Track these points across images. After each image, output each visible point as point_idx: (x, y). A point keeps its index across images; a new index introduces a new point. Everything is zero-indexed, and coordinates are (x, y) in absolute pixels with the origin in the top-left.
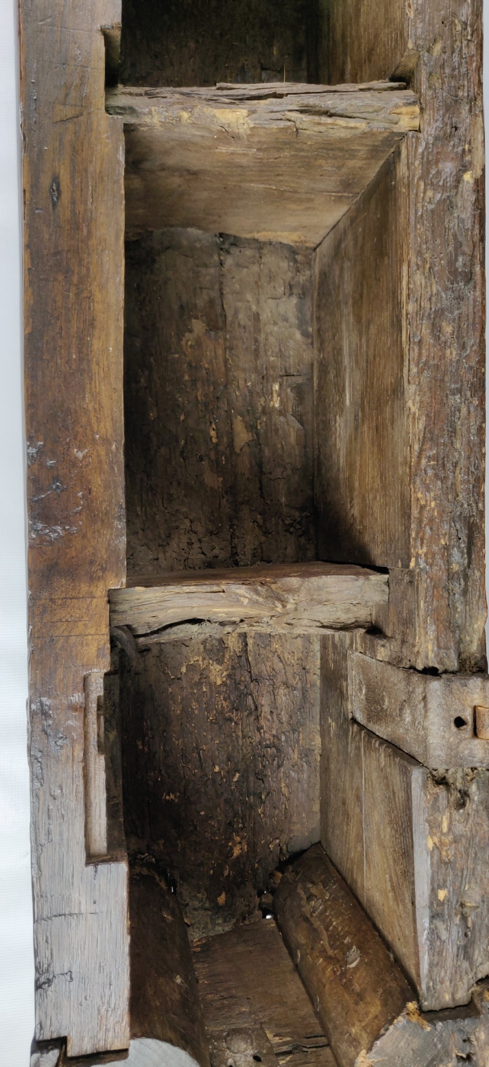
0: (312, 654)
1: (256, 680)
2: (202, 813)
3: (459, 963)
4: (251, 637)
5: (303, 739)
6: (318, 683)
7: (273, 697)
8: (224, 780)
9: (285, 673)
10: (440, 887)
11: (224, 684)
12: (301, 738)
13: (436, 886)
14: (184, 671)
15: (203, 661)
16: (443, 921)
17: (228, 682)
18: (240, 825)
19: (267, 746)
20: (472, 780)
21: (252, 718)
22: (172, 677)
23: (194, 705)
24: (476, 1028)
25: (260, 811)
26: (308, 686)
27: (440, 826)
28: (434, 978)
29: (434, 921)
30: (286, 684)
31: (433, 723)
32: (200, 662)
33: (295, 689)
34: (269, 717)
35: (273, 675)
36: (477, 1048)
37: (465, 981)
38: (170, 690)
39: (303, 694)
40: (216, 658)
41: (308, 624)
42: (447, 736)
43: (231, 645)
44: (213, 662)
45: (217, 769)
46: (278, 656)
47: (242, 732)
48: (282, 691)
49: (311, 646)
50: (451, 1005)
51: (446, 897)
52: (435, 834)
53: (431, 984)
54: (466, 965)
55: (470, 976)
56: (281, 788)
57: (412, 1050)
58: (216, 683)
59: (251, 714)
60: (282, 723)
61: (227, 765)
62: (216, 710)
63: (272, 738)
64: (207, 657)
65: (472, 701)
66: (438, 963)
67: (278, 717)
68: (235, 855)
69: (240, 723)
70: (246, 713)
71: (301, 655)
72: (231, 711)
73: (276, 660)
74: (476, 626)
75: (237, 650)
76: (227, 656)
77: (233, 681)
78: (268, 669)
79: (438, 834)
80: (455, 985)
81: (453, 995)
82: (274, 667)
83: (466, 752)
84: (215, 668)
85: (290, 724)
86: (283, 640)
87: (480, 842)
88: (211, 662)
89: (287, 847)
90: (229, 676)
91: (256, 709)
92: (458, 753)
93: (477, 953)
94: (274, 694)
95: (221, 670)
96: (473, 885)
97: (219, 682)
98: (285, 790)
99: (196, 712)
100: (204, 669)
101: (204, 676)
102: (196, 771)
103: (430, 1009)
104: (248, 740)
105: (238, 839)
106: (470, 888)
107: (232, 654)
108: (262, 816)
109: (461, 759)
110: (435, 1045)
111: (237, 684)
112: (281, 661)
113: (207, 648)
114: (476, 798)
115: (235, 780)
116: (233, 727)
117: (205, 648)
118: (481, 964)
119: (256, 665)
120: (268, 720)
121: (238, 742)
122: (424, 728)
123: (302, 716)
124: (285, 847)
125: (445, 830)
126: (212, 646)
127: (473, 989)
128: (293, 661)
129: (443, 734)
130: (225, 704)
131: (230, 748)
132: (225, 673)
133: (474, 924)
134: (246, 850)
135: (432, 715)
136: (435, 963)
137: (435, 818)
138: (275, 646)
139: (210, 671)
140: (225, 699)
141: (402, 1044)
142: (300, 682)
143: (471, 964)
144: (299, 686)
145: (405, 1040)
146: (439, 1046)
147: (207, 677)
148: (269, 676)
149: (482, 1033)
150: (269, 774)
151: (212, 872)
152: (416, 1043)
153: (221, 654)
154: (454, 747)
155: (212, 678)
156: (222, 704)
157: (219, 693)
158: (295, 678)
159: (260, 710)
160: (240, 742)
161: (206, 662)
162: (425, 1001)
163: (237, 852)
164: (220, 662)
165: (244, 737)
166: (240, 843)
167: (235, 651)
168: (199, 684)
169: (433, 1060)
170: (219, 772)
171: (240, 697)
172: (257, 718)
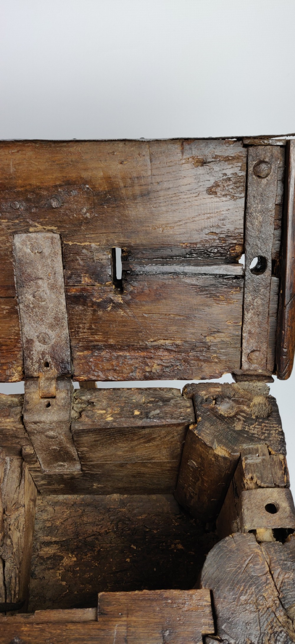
0: (65, 501)
1: (77, 535)
2: (155, 569)
3: (172, 404)
4: (51, 539)
5: (114, 506)
6: (82, 496)
7: (88, 524)
8: (135, 555)
9: (74, 517)
10: (133, 413)
11: (76, 556)
12: (113, 507)
13: (131, 416)
14: (65, 583)
15: (60, 570)
16: (150, 412)
17: (75, 553)
18: (164, 544)
19: (117, 528)
20: (81, 399)
21: (100, 537)
22: (68, 591)
23: (87, 576)
24: (199, 395)
25: (155, 532)
26: (83, 502)
27: (102, 415)
28: (178, 416)
29: (150, 416)
30: (81, 516)
31: (47, 418)
32: (61, 572)
33: (84, 510)
34: (100, 527)
35: (75, 524)
36: (210, 395)
37: (181, 402)
38: (76, 593)
39: (88, 506)
40: (59, 561)
41: (17, 494)
42: (53, 411)
43: (53, 552)
44: (61, 563)
45: (128, 560)
46: (64, 521)
47: (108, 544)
48: (85, 519)
49: (60, 501)
50: (192, 408)
51: (138, 411)
52: (106, 417)
53: (182, 418)
54: (172, 401)
55: (179, 399)
56: (142, 519)
57: (211, 426)
58: (74, 561)
59: (97, 539)
60: (103, 518)
61: (126, 553)
62: (91, 561)
63: (113, 525)
64: (58, 567)
65: (37, 399)
66: (171, 415)
67: (100, 521)
68: (182, 548)
69: (101, 545)
70: (97, 542)
71: (65, 507)
72: (94, 551)
73: (65, 523)
74: (4, 399)
75: (57, 548)
76: (59, 554)
77: (75, 550)
78: (71, 527)
79: (106, 415)
80: (183, 406)
81: (188, 407)
82: (70, 524)
83: (62, 401)
84: (66, 561)
85: (105, 513)
86: (55, 518)
87: (112, 395)
88: (61, 564)
89: (177, 515)
90: (72, 553)
91: (94, 535)
92: (62, 406)
93: (167, 396)
94: (86, 524)
95: (67, 558)
96: (134, 398)
97: (75, 559)
98: (144, 516)
99: (91, 574)
100: (65, 569)
101: (69, 569)
102: (128, 574)
103: (194, 418)
104: (113, 540)
105: (173, 546)
106: (135, 400)
107: (59, 551)
108: (159, 531)
109: (65, 404)
110: (208, 415)
111: (78, 547)
112: (67, 519)
113: (52, 567)
114: (89, 397)
115: (135, 548)
116: (103, 550)
117: (52, 569)
118: (173, 394)
119: (68, 535)
120: (102, 527)
121: (113, 547)
122: (51, 423)
123: (100, 507)
124: (178, 516)
125: (104, 412)
126: (51, 564)
127: (185, 398)
128: (68, 512)
129: (52, 413)
130: (89, 555)
131: (116, 551)
132: (70, 555)
133: (152, 397)
134: (179, 541)
135: (43, 419)
136: (171, 416)
137: (97, 417)
138: (58, 523)
139: (67, 565)
140: (86, 555)
141: (208, 432)
142: (80, 508)
143: (172, 398)
144: (82, 508)
145: (206, 430)
146: (209, 413)
147: (70, 567)
148: (75, 527)
149: (202, 393)
150: (133, 526)
151: (192, 563)
152: (207, 424)
153: (57, 558)
154: (59, 408)
155: (71, 564)
156: (89, 557)
157: (82, 559)
158: (78, 511)
159: (96, 533)
160: (114, 545)
161: (61, 568)
162: (190, 420)
163: (180, 547)
164: (62, 558)
165: (111, 543)
166: (175, 544)
167: (58, 549)
168: (74, 572)
169: (216, 416)
170: (130, 558)
171: (86, 545)
172: (100, 534)
